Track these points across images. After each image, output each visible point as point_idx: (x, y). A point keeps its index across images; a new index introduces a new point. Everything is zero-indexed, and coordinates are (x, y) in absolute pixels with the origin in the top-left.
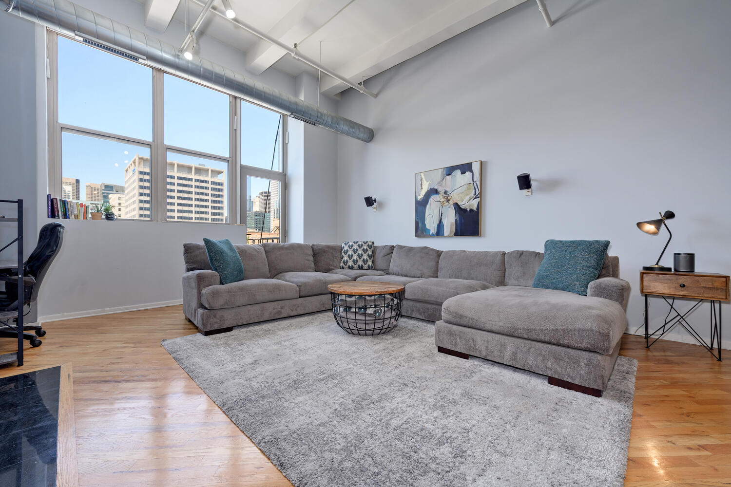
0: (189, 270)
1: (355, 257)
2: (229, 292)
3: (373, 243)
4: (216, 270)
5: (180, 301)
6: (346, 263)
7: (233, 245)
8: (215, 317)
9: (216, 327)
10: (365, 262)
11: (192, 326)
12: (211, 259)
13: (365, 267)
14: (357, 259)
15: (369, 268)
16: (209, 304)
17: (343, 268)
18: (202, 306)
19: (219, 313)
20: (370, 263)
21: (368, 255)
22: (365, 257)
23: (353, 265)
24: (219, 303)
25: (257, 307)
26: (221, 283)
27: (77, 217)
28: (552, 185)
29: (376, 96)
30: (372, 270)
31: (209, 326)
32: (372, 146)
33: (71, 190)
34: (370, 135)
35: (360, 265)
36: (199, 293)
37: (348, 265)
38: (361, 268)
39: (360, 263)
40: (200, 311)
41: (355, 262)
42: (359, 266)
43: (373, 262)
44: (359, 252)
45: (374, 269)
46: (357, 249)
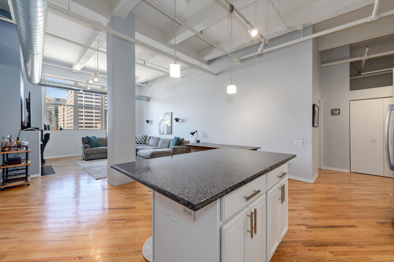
0: (83, 144)
1: (139, 140)
2: (92, 150)
3: (147, 136)
4: (90, 145)
5: (81, 154)
7: (96, 137)
8: (88, 156)
9: (88, 159)
10: (142, 142)
11: (84, 159)
12: (88, 142)
13: (142, 143)
15: (144, 144)
16: (86, 153)
18: (85, 154)
19: (89, 155)
20: (144, 142)
21: (144, 140)
22: (143, 140)
24: (89, 153)
25: (101, 154)
26: (91, 148)
27: (52, 130)
28: (183, 121)
29: (150, 86)
31: (86, 158)
32: (149, 102)
34: (149, 99)
36: (84, 150)
39: (141, 142)
40: (85, 155)
41: (139, 142)
42: (140, 143)
43: (145, 142)
44: (141, 139)
45: (145, 144)
46: (140, 138)
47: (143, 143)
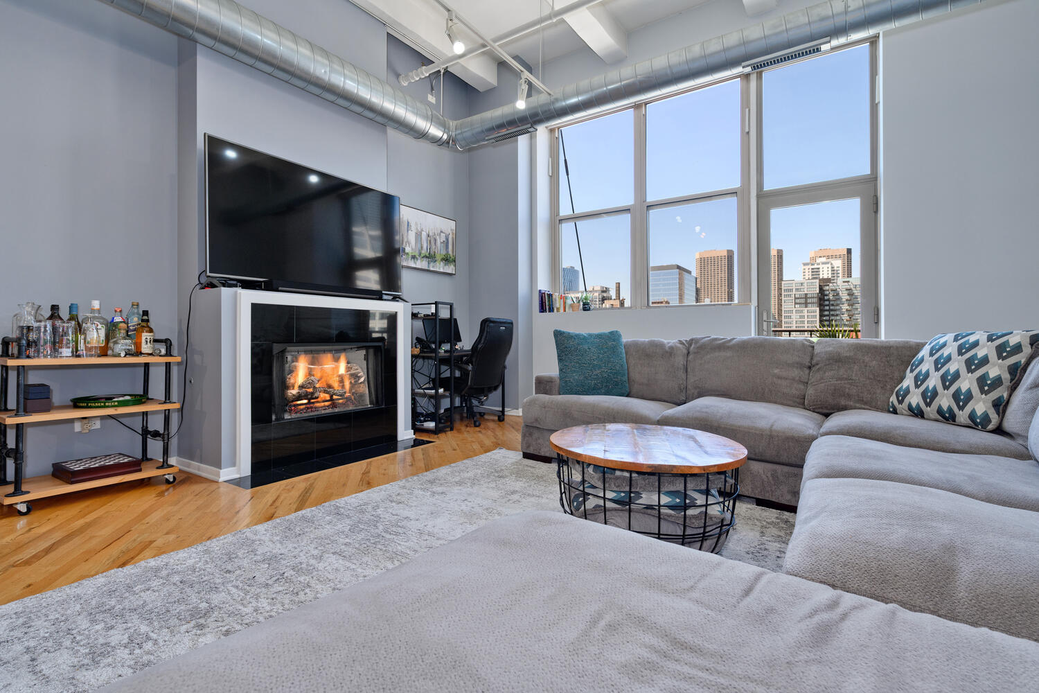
1: (934, 381)
6: (902, 397)
10: (962, 399)
13: (962, 416)
14: (935, 388)
15: (977, 423)
17: (895, 412)
20: (979, 406)
23: (922, 405)
26: (557, 394)
27: (558, 310)
30: (984, 429)
33: (840, 265)
35: (945, 408)
37: (907, 400)
38: (948, 417)
39: (945, 401)
43: (1001, 406)
44: (956, 365)
45: (999, 431)
46: (957, 376)
47: (972, 416)
